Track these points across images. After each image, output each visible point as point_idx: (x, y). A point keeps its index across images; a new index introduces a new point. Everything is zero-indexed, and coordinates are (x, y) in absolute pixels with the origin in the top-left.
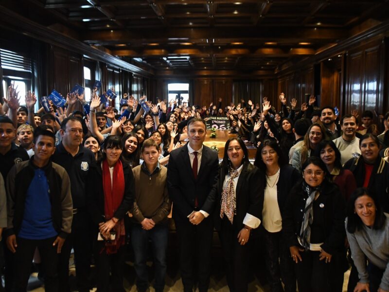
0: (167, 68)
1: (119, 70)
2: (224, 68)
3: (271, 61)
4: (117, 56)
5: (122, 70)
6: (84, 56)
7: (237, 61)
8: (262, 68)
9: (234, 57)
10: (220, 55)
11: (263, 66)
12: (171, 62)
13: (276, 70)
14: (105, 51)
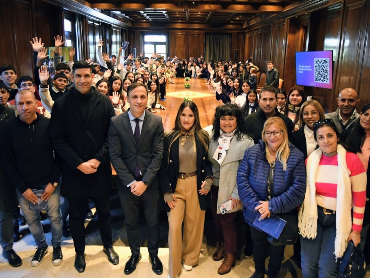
0: (144, 21)
1: (99, 22)
2: (197, 22)
3: (241, 17)
4: (96, 9)
5: (102, 22)
6: (65, 9)
7: (209, 15)
8: (232, 22)
9: (207, 12)
10: (193, 10)
11: (233, 20)
12: (148, 15)
13: (245, 24)
14: (84, 4)
